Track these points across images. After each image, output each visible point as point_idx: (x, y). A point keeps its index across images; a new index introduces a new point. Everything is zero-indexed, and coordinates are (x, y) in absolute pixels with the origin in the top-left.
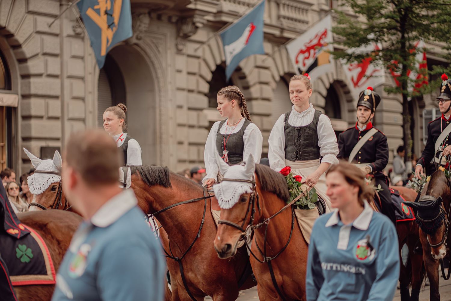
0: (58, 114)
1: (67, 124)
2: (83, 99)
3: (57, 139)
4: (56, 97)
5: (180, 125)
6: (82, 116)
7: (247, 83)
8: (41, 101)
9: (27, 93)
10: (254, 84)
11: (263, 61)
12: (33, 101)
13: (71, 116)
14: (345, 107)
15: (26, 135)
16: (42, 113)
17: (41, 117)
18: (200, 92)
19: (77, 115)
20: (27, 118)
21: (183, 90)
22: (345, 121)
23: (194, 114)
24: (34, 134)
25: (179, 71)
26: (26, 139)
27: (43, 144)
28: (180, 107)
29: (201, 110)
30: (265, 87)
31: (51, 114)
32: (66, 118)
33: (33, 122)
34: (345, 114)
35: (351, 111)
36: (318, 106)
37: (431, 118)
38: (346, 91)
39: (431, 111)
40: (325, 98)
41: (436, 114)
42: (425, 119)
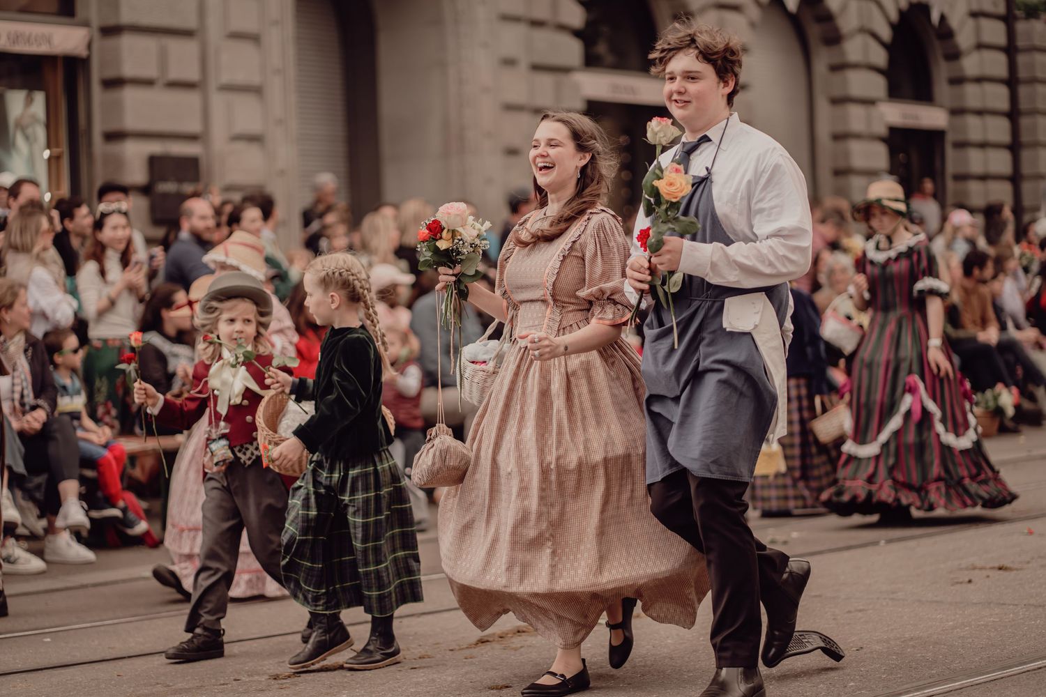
0: (193, 74)
1: (218, 101)
2: (254, 38)
3: (193, 138)
4: (187, 33)
5: (510, 108)
6: (255, 79)
8: (148, 44)
9: (111, 22)
10: (703, 10)
12: (127, 42)
13: (225, 78)
14: (942, 72)
15: (113, 126)
16: (150, 72)
17: (148, 83)
18: (562, 28)
19: (240, 78)
20: (114, 83)
21: (516, 19)
22: (941, 106)
23: (546, 80)
24: (131, 122)
26: (114, 136)
27: (156, 148)
28: (509, 62)
29: (565, 70)
30: (730, 16)
31: (174, 75)
32: (213, 84)
33: (130, 95)
34: (942, 88)
35: (957, 81)
36: (870, 67)
38: (945, 31)
40: (886, 47)
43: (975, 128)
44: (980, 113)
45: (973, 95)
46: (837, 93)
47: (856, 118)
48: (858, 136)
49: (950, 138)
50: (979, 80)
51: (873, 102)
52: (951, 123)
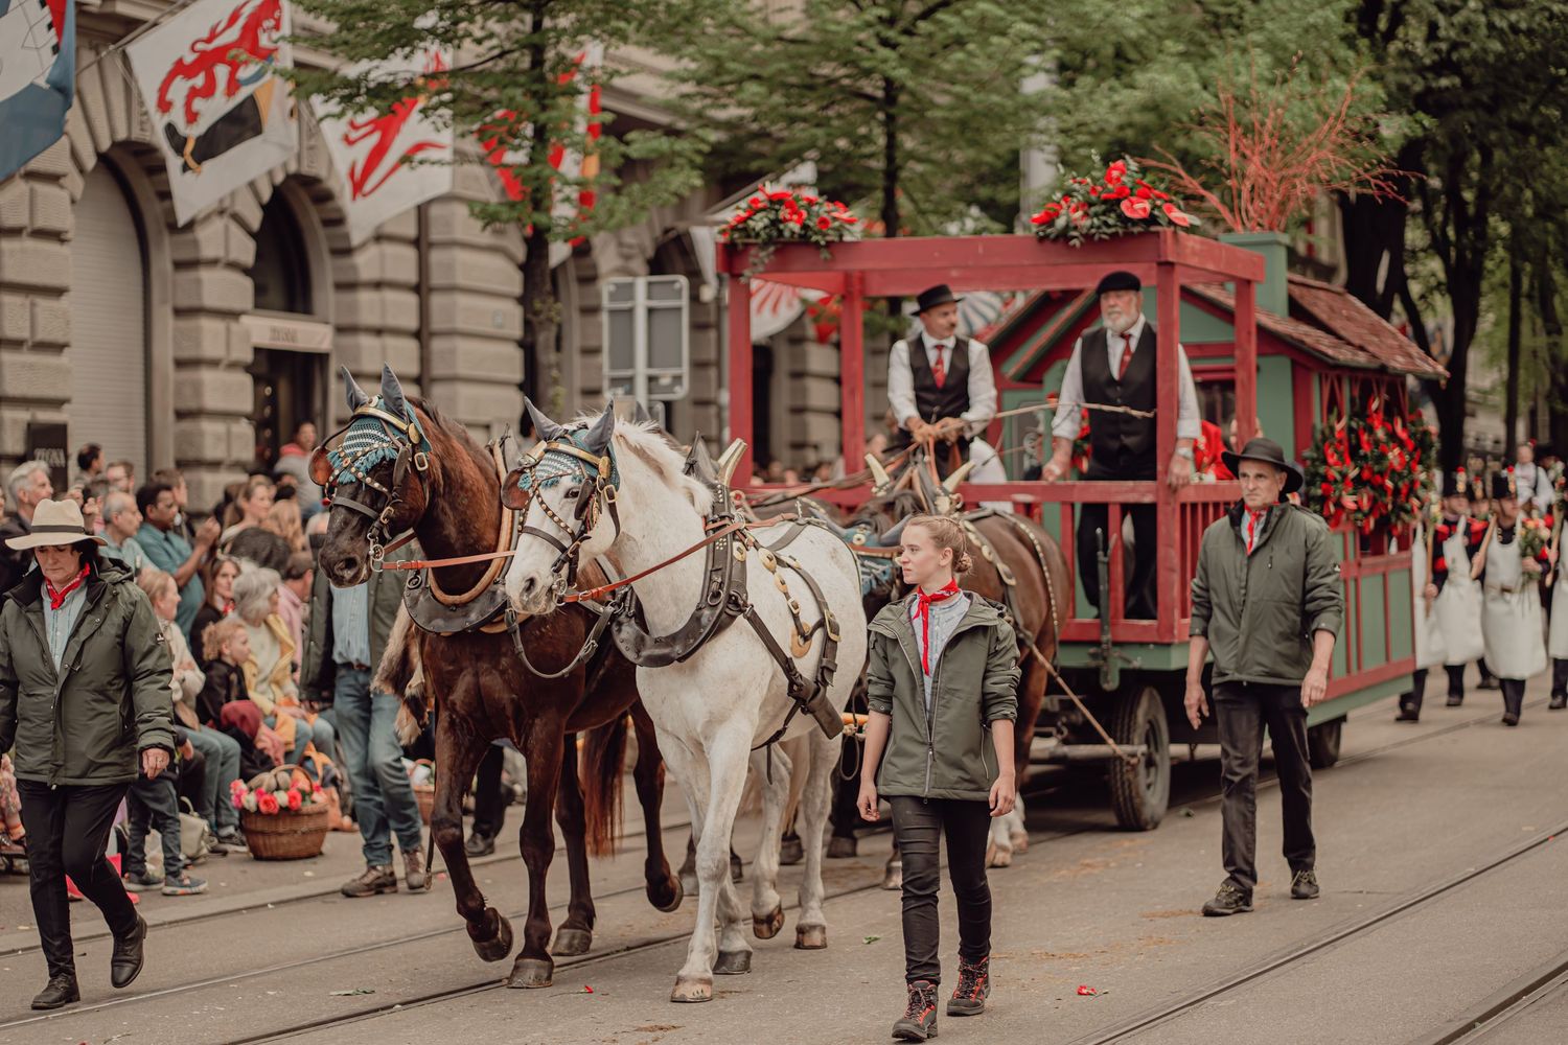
10: (9, 180)
14: (324, 273)
22: (325, 322)
30: (42, 189)
34: (325, 296)
35: (348, 286)
36: (233, 265)
37: (630, 312)
38: (334, 216)
39: (631, 286)
40: (253, 235)
41: (650, 297)
42: (612, 312)
43: (371, 353)
44: (379, 332)
45: (369, 307)
46: (185, 302)
47: (211, 337)
48: (214, 363)
49: (334, 367)
50: (378, 285)
51: (233, 315)
52: (336, 346)
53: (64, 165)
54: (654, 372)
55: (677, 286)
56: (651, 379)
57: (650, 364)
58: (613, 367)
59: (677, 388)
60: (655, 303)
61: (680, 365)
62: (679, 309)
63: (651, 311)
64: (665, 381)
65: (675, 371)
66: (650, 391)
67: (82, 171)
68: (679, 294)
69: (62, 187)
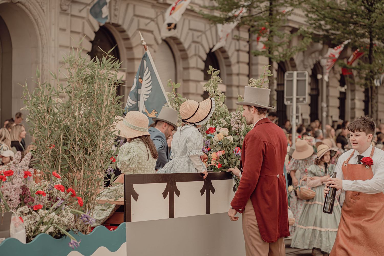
7: (130, 44)
10: (137, 46)
11: (146, 25)
14: (224, 71)
21: (66, 47)
22: (224, 84)
25: (63, 30)
28: (62, 63)
34: (224, 77)
35: (230, 75)
36: (198, 69)
37: (292, 81)
38: (226, 56)
39: (292, 74)
40: (204, 61)
41: (297, 77)
42: (287, 81)
43: (236, 92)
44: (238, 86)
45: (235, 80)
46: (185, 78)
47: (192, 87)
48: (193, 94)
50: (238, 74)
51: (199, 81)
52: (227, 90)
53: (153, 42)
54: (298, 97)
55: (305, 74)
56: (297, 99)
57: (297, 95)
58: (287, 96)
59: (304, 102)
60: (299, 78)
61: (305, 95)
62: (305, 80)
63: (297, 81)
64: (301, 99)
65: (304, 97)
66: (297, 102)
67: (158, 44)
68: (305, 76)
69: (152, 48)
